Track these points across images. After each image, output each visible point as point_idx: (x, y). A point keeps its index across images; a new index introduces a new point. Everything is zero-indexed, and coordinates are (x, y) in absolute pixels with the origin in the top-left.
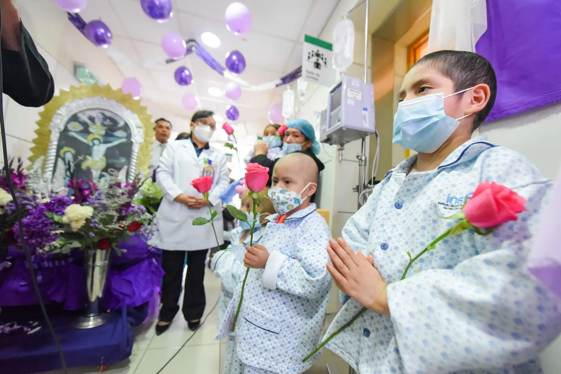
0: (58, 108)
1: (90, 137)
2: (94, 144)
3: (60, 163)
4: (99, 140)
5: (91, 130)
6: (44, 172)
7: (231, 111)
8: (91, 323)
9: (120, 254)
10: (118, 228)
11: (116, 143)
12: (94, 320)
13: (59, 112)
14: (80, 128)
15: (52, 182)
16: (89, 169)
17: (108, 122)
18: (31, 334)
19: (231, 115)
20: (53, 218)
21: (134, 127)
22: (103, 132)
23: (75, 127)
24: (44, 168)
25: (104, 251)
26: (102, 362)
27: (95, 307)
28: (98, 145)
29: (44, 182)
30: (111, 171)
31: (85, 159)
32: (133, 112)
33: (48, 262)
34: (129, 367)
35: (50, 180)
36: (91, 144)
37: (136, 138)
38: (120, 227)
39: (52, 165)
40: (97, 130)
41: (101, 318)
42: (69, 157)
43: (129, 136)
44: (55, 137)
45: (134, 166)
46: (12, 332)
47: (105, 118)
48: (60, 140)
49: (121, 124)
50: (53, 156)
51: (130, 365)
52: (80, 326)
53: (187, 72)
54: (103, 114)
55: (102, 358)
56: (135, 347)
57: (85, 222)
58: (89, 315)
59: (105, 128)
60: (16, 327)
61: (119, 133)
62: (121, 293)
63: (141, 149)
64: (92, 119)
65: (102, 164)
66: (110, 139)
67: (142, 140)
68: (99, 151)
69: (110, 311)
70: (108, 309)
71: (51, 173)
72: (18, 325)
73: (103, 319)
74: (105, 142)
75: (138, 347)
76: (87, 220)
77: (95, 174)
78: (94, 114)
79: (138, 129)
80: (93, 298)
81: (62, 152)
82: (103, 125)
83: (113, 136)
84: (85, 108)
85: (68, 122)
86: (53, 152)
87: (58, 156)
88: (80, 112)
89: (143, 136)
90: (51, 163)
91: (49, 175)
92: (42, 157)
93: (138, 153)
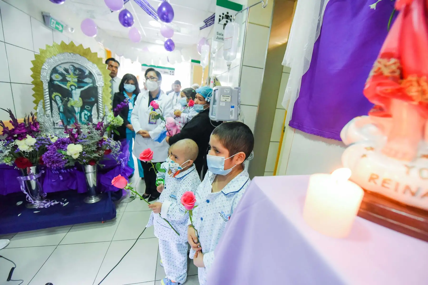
0: (43, 65)
1: (69, 84)
2: (72, 89)
3: (54, 104)
4: (75, 86)
5: (68, 79)
6: (45, 111)
7: (168, 43)
8: (93, 200)
9: (102, 167)
10: (98, 156)
11: (86, 87)
12: (95, 199)
13: (44, 67)
14: (60, 78)
15: (52, 117)
16: (72, 107)
17: (77, 72)
18: (64, 206)
19: (168, 46)
20: (61, 153)
21: (96, 75)
22: (76, 80)
23: (57, 77)
24: (44, 107)
25: (93, 166)
26: (102, 220)
27: (93, 191)
28: (75, 90)
29: (47, 117)
30: (87, 107)
31: (68, 100)
32: (93, 62)
33: (64, 170)
34: (116, 221)
35: (50, 116)
36: (70, 89)
37: (99, 83)
38: (99, 155)
39: (49, 106)
40: (72, 79)
41: (99, 197)
42: (58, 99)
43: (94, 82)
44: (46, 86)
45: (101, 103)
46: (55, 205)
47: (75, 69)
48: (49, 88)
49: (87, 73)
50: (48, 99)
51: (117, 220)
52: (88, 202)
53: (128, 15)
54: (73, 66)
55: (102, 218)
56: (117, 211)
57: (79, 154)
58: (91, 197)
59: (77, 77)
60: (56, 203)
61: (87, 80)
62: (106, 184)
63: (103, 91)
64: (67, 70)
65: (80, 103)
66: (82, 85)
67: (103, 84)
68: (77, 93)
69: (102, 193)
70: (101, 191)
71: (50, 111)
72: (57, 202)
73: (100, 197)
74: (79, 87)
75: (120, 211)
76: (80, 153)
77: (77, 110)
78: (67, 66)
79: (99, 76)
80: (91, 186)
81: (53, 96)
82: (74, 74)
83: (84, 82)
84: (60, 63)
85: (51, 74)
86: (47, 97)
87: (51, 99)
88: (58, 66)
89: (103, 81)
90: (48, 104)
91: (49, 112)
92: (42, 101)
93: (102, 94)
